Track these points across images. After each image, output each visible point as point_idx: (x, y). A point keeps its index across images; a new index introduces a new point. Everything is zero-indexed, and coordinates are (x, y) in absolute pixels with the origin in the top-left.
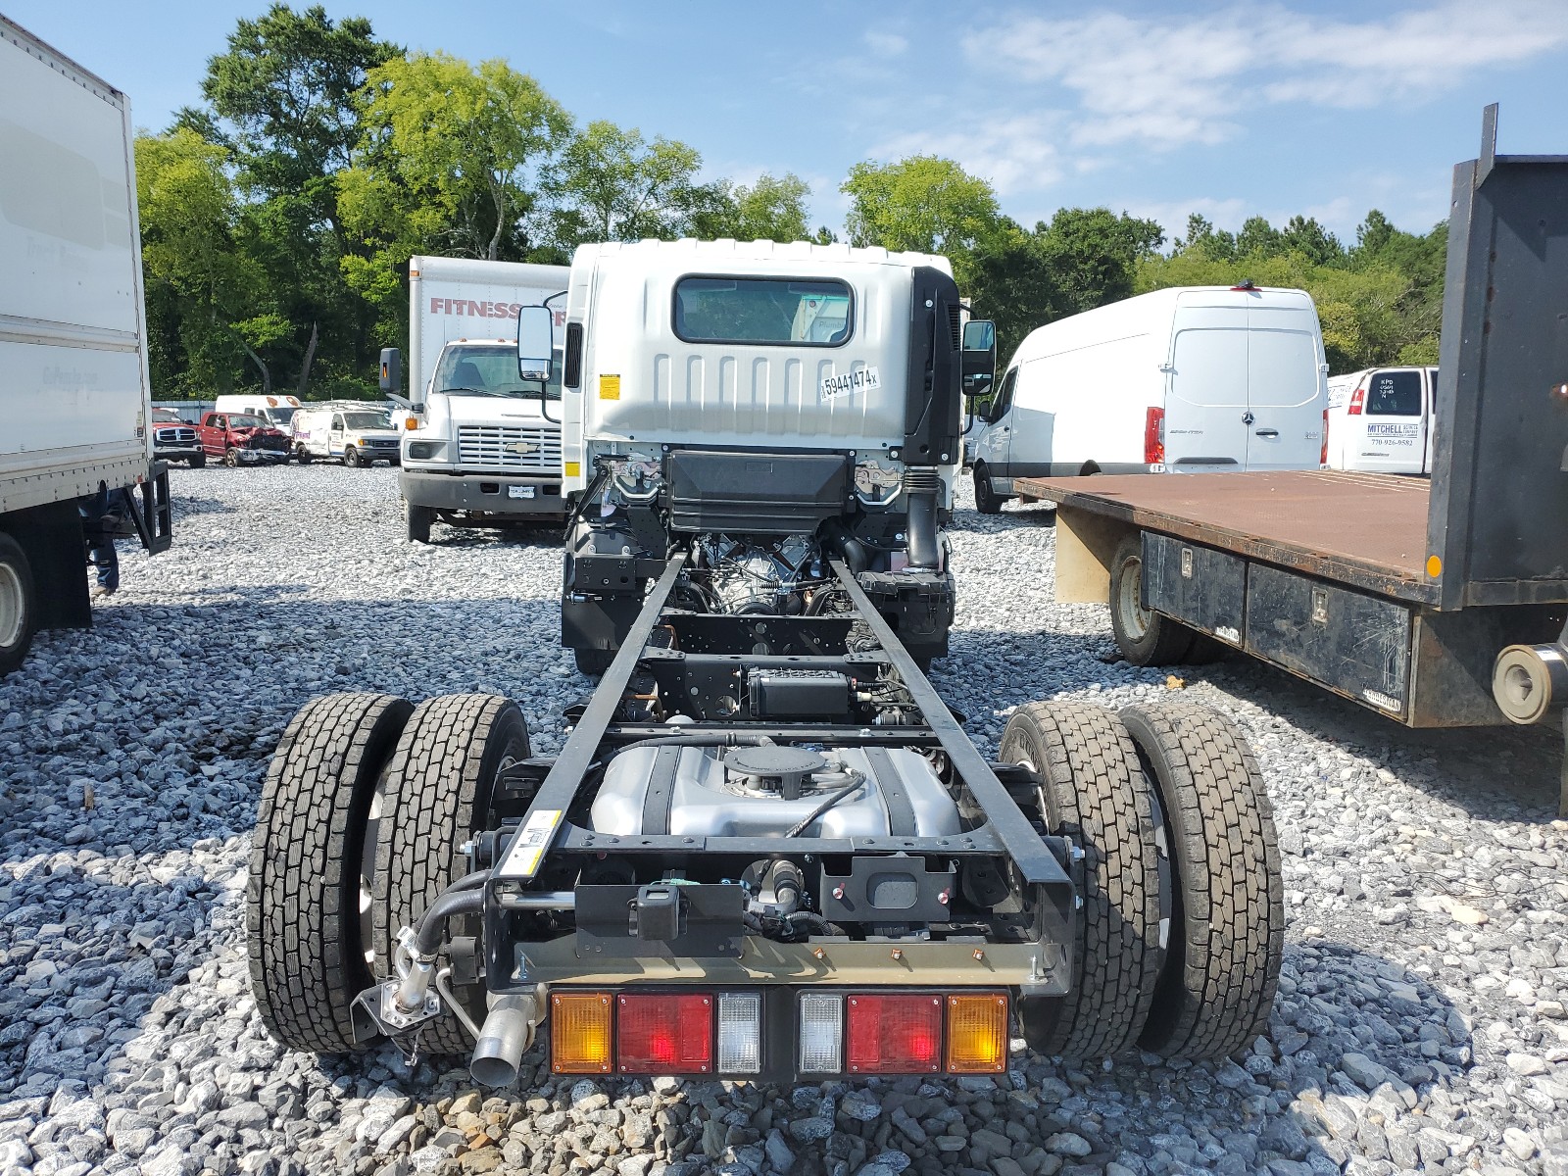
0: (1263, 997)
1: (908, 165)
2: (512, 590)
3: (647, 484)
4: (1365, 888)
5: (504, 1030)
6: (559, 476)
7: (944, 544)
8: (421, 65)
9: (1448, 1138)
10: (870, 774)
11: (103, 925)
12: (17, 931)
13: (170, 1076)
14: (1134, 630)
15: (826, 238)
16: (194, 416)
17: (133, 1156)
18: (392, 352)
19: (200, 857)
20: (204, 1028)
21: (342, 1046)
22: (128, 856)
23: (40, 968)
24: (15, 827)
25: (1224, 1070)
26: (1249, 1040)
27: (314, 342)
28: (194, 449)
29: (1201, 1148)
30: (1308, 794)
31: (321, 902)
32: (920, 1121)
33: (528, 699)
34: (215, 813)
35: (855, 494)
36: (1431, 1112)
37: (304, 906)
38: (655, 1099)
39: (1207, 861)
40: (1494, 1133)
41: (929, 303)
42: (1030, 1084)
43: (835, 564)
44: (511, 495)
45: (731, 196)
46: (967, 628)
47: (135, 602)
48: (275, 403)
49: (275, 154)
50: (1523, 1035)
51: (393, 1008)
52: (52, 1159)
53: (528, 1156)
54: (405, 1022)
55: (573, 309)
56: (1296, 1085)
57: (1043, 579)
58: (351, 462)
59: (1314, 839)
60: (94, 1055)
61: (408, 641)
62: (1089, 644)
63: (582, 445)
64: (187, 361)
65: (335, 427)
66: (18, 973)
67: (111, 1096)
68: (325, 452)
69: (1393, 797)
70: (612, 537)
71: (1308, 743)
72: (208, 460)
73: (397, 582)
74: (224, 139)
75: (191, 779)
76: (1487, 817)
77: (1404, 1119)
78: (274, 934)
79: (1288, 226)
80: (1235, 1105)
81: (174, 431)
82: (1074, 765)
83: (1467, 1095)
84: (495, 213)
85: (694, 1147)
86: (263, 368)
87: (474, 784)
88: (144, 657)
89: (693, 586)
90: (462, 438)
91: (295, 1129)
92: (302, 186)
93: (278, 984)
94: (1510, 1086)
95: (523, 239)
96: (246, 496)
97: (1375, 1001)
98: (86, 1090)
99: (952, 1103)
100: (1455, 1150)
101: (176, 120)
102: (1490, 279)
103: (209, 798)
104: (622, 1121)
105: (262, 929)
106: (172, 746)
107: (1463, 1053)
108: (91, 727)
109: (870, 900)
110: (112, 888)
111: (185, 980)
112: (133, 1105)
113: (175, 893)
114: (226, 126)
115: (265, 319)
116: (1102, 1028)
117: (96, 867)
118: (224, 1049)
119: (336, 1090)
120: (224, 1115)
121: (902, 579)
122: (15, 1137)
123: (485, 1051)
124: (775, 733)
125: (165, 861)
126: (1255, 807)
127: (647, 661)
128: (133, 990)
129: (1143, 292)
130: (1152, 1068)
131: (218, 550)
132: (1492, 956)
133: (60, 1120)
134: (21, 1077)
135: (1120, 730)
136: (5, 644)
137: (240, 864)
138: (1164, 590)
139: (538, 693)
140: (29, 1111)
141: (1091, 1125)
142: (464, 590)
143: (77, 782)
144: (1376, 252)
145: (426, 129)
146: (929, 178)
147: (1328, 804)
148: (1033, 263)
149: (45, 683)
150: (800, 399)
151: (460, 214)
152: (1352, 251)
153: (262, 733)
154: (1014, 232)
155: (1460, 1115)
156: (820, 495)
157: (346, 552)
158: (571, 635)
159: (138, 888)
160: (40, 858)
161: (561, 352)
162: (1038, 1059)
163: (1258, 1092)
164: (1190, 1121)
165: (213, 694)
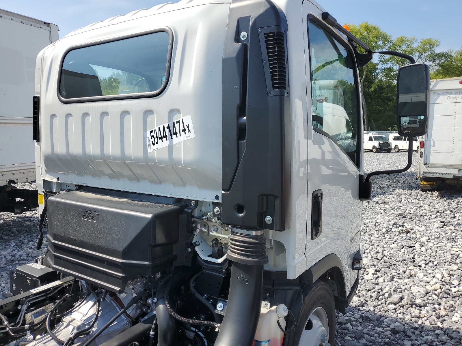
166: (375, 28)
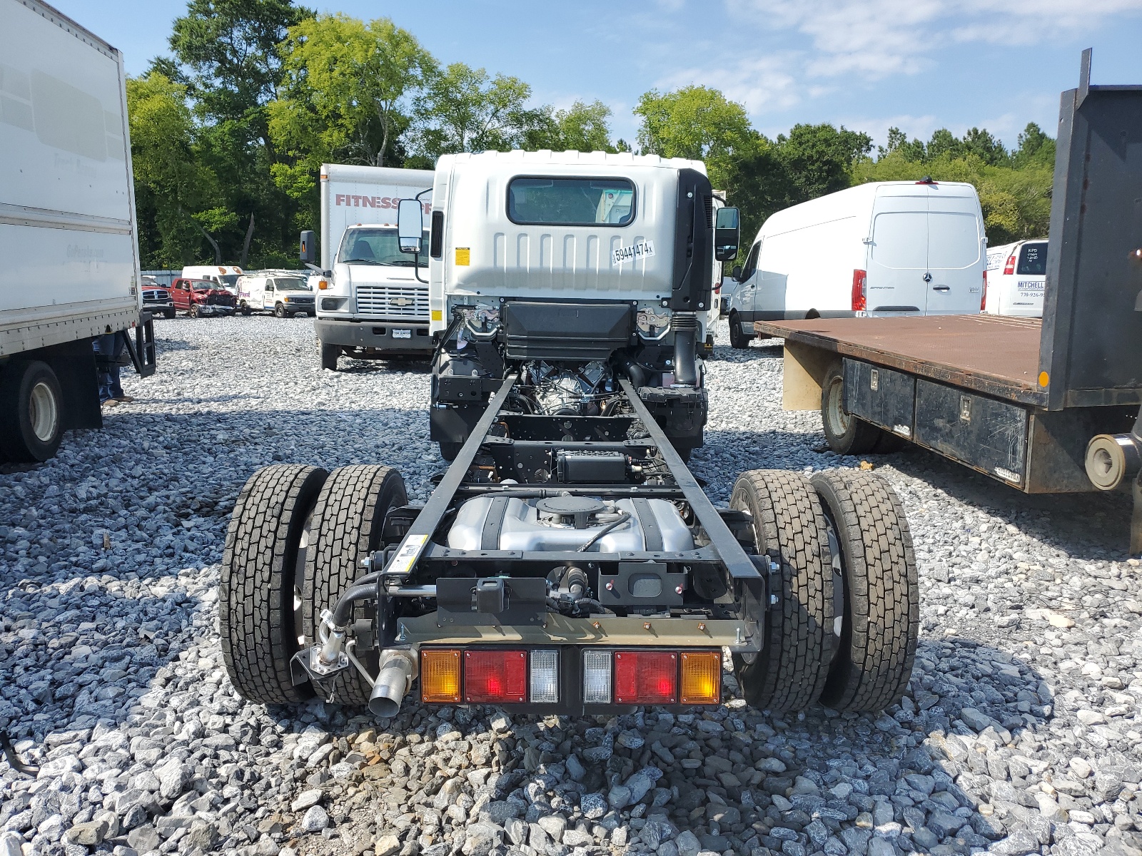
0: (905, 668)
1: (683, 93)
2: (395, 403)
3: (489, 326)
4: (990, 604)
5: (391, 680)
6: (427, 322)
7: (700, 368)
8: (328, 23)
9: (1030, 762)
10: (634, 513)
11: (120, 624)
12: (64, 627)
13: (170, 717)
14: (839, 429)
15: (623, 147)
16: (167, 281)
17: (149, 765)
18: (309, 234)
19: (183, 581)
20: (190, 689)
21: (283, 699)
22: (135, 580)
23: (81, 650)
24: (59, 560)
25: (880, 719)
26: (896, 697)
27: (252, 227)
28: (168, 305)
29: (860, 768)
30: (956, 541)
31: (268, 601)
32: (671, 749)
33: (407, 477)
34: (192, 552)
35: (637, 332)
36: (1021, 746)
37: (257, 603)
38: (492, 735)
39: (867, 575)
40: (1063, 760)
41: (690, 195)
42: (747, 728)
43: (622, 382)
44: (394, 336)
45: (553, 117)
46: (720, 429)
47: (131, 411)
48: (224, 271)
49: (223, 91)
50: (1090, 699)
51: (318, 662)
52: (95, 767)
53: (407, 770)
54: (326, 670)
55: (436, 201)
56: (928, 729)
57: (777, 395)
58: (279, 314)
59: (956, 571)
60: (119, 704)
61: (323, 438)
62: (806, 440)
63: (444, 298)
64: (161, 242)
65: (268, 288)
66: (66, 654)
67: (132, 729)
68: (261, 307)
69: (1016, 543)
70: (465, 364)
71: (957, 506)
72: (177, 313)
73: (314, 397)
74: (186, 79)
75: (175, 530)
76: (1081, 557)
77: (1001, 750)
78: (238, 622)
79: (966, 136)
80: (887, 742)
81: (152, 293)
82: (776, 511)
83: (1047, 736)
84: (382, 132)
85: (518, 763)
86: (216, 247)
87: (370, 523)
88: (139, 449)
89: (522, 397)
90: (359, 295)
91: (253, 751)
92: (242, 112)
93: (241, 655)
94: (1078, 731)
95: (402, 151)
96: (206, 338)
97: (989, 676)
98: (116, 726)
99: (693, 739)
100: (1035, 770)
101: (151, 66)
102: (1086, 176)
103: (188, 542)
104: (471, 747)
105: (229, 619)
106: (161, 508)
107: (1046, 710)
108: (105, 495)
109: (631, 590)
110: (125, 600)
111: (177, 659)
112: (147, 735)
113: (168, 604)
114: (187, 70)
115: (217, 211)
116: (795, 688)
117: (114, 587)
118: (205, 701)
119: (279, 728)
120: (207, 741)
121: (669, 392)
122: (70, 753)
123: (378, 693)
124: (573, 490)
125: (160, 583)
126: (901, 539)
127: (486, 445)
128: (142, 665)
129: (857, 185)
130: (832, 718)
131: (187, 376)
132: (1075, 648)
133: (99, 744)
134: (72, 718)
135: (809, 488)
136: (44, 439)
137: (210, 585)
138: (858, 400)
139: (414, 473)
140: (78, 738)
141: (787, 753)
142: (362, 403)
143: (98, 531)
144: (1032, 154)
145: (332, 70)
146: (698, 102)
147: (969, 548)
148: (776, 165)
149: (72, 466)
150: (598, 264)
151: (356, 133)
152: (1014, 153)
153: (222, 499)
154: (762, 142)
155: (1041, 748)
156: (611, 333)
157: (278, 376)
158: (437, 433)
159: (142, 601)
160: (76, 580)
161: (428, 233)
162: (753, 712)
163: (902, 733)
164: (855, 752)
165: (187, 473)
166: (407, 39)
